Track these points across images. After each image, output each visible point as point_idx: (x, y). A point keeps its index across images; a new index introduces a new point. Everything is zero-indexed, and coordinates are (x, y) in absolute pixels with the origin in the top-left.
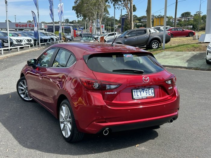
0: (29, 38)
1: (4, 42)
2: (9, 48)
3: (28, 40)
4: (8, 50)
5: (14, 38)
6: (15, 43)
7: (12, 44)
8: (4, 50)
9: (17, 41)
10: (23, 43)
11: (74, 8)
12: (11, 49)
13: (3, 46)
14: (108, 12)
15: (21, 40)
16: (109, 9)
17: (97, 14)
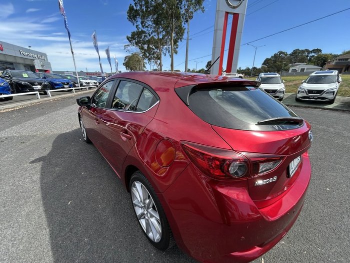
0: (95, 81)
1: (75, 83)
2: (80, 88)
3: (94, 83)
4: (79, 89)
5: (84, 81)
6: (84, 84)
7: (81, 85)
8: (75, 89)
9: (86, 83)
10: (91, 85)
11: (124, 64)
12: (81, 89)
13: (75, 86)
14: (145, 67)
15: (89, 83)
16: (146, 65)
17: (139, 68)
